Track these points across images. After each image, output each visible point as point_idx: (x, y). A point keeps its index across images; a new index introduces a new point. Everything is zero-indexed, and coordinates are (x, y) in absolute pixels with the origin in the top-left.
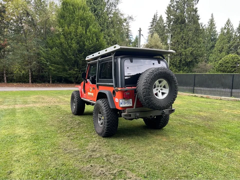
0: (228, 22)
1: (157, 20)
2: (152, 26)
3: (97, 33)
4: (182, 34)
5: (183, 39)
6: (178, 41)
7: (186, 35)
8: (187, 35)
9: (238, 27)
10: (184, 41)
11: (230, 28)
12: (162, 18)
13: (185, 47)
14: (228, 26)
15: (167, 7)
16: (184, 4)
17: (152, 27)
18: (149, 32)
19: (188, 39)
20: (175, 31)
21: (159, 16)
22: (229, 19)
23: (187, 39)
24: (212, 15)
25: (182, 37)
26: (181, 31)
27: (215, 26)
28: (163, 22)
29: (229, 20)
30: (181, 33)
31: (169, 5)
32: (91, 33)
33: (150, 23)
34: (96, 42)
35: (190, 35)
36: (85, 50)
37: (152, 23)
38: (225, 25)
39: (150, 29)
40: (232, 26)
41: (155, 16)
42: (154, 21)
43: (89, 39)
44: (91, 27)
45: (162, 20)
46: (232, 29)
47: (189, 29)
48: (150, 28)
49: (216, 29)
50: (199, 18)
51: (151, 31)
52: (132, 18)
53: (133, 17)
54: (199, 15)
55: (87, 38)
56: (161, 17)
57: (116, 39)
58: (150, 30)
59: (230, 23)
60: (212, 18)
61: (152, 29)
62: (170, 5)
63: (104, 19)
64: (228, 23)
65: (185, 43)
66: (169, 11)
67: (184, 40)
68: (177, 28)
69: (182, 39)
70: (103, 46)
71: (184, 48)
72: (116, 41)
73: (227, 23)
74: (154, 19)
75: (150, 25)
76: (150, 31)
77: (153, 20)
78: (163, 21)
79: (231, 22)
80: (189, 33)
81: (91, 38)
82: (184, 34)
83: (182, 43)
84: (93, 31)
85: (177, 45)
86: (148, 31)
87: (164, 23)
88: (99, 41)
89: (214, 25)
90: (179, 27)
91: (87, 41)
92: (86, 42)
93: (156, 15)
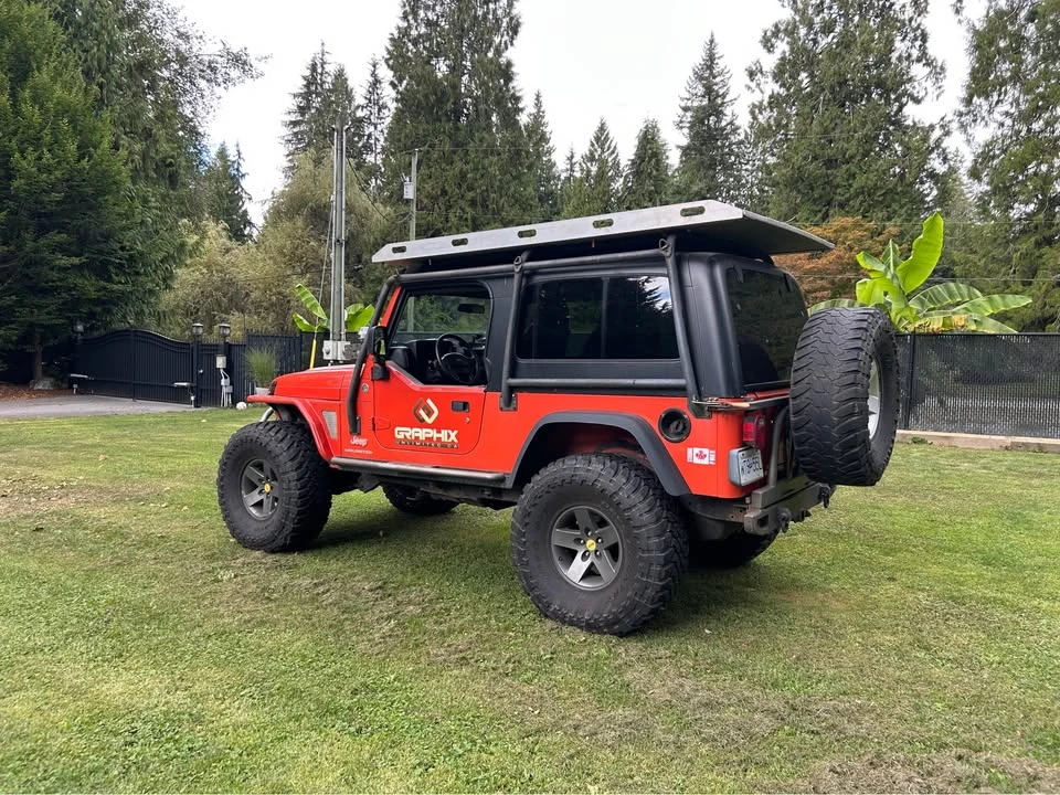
0: (602, 135)
1: (326, 86)
2: (302, 110)
3: (76, 111)
4: (459, 165)
5: (464, 186)
6: (444, 192)
7: (476, 169)
8: (478, 170)
9: (633, 157)
10: (470, 195)
11: (610, 160)
12: (346, 79)
13: (474, 219)
14: (603, 152)
15: (391, 39)
16: (460, 38)
17: (303, 115)
18: (290, 138)
19: (484, 188)
20: (430, 146)
21: (331, 69)
22: (603, 124)
23: (482, 185)
24: (538, 97)
25: (463, 175)
26: (454, 152)
27: (551, 144)
28: (350, 102)
29: (602, 128)
30: (456, 158)
31: (399, 33)
32: (48, 111)
33: (295, 96)
34: (79, 161)
35: (491, 170)
36: (14, 198)
37: (303, 98)
38: (592, 145)
39: (295, 124)
40: (613, 152)
41: (314, 68)
42: (313, 88)
43: (36, 142)
44: (42, 77)
45: (347, 91)
46: (616, 165)
47: (488, 146)
48: (293, 118)
49: (554, 157)
50: (520, 106)
51: (302, 132)
52: (245, 63)
53: (252, 60)
54: (518, 94)
55: (23, 133)
56: (340, 76)
57: (173, 157)
58: (295, 130)
59: (607, 138)
60: (539, 111)
61: (303, 127)
62: (404, 32)
63: (108, 47)
64: (601, 137)
65: (473, 203)
66: (398, 57)
67: (470, 188)
68: (436, 134)
69: (460, 186)
70: (115, 183)
71: (470, 223)
72: (171, 164)
73: (597, 139)
74: (312, 82)
75: (292, 104)
76: (295, 134)
77: (307, 86)
78: (349, 96)
79: (611, 136)
80: (486, 162)
81: (48, 139)
82: (468, 167)
83: (462, 203)
84: (58, 103)
85: (443, 208)
86: (286, 132)
87: (358, 107)
88: (91, 157)
89: (547, 141)
90: (444, 132)
91: (22, 152)
92: (17, 155)
93: (318, 62)
